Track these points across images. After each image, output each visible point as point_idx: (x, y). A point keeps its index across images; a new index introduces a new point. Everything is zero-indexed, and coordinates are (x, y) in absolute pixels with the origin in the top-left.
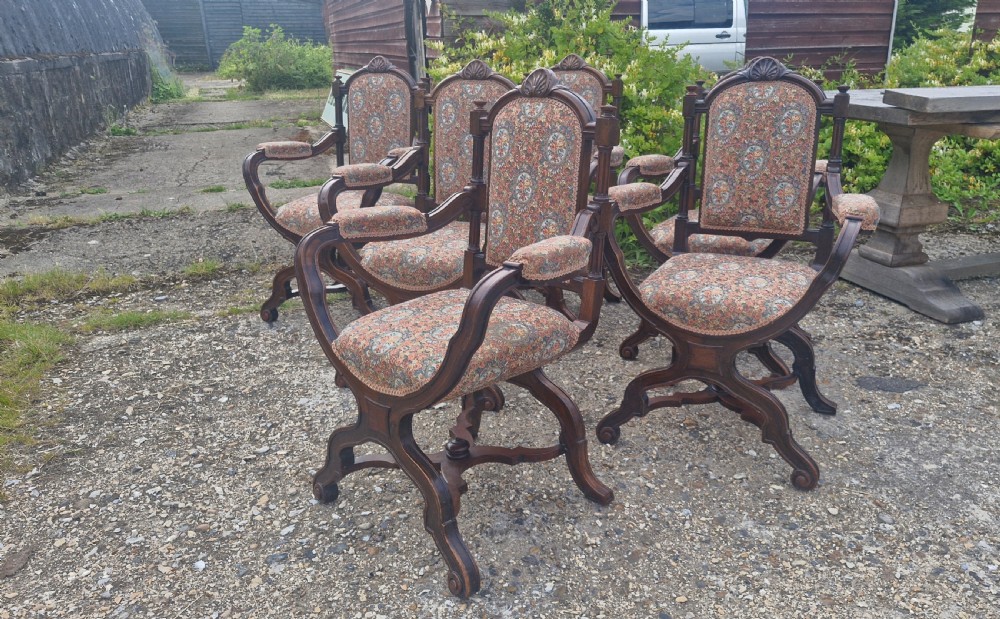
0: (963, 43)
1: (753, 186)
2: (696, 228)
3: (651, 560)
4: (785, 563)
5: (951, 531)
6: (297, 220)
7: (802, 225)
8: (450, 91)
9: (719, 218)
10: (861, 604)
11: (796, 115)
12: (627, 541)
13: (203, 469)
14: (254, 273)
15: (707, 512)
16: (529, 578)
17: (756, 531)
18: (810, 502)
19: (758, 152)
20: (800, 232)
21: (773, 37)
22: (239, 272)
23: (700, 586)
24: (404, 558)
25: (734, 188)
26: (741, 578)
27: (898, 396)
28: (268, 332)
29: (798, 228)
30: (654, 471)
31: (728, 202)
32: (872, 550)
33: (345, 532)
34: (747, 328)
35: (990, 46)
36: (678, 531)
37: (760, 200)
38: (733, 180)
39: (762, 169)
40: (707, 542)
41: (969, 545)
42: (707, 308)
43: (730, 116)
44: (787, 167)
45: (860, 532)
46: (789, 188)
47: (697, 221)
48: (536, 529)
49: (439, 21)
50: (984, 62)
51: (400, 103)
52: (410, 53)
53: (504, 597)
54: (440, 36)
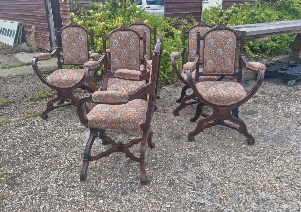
0: (219, 10)
1: (220, 61)
2: (202, 74)
3: (229, 171)
4: (261, 165)
5: (291, 149)
6: (57, 82)
7: (233, 71)
8: (115, 34)
9: (210, 71)
10: (285, 171)
11: (231, 40)
12: (219, 167)
13: (71, 172)
14: (20, 102)
15: (232, 155)
16: (202, 183)
17: (248, 158)
18: (254, 148)
19: (221, 51)
20: (233, 73)
21: (172, 9)
22: (14, 102)
23: (246, 175)
24: (163, 185)
25: (214, 61)
26: (254, 170)
27: (254, 116)
28: (47, 123)
30: (210, 147)
31: (212, 66)
32: (278, 157)
33: (139, 181)
34: (235, 102)
35: (227, 11)
36: (229, 162)
37: (222, 65)
38: (214, 59)
39: (222, 55)
40: (239, 163)
41: (297, 151)
43: (212, 41)
44: (229, 55)
45: (272, 153)
46: (230, 61)
47: (202, 72)
48: (193, 169)
49: (69, 5)
50: (226, 16)
51: (83, 38)
52: (47, 15)
53: (200, 189)
54: (69, 10)
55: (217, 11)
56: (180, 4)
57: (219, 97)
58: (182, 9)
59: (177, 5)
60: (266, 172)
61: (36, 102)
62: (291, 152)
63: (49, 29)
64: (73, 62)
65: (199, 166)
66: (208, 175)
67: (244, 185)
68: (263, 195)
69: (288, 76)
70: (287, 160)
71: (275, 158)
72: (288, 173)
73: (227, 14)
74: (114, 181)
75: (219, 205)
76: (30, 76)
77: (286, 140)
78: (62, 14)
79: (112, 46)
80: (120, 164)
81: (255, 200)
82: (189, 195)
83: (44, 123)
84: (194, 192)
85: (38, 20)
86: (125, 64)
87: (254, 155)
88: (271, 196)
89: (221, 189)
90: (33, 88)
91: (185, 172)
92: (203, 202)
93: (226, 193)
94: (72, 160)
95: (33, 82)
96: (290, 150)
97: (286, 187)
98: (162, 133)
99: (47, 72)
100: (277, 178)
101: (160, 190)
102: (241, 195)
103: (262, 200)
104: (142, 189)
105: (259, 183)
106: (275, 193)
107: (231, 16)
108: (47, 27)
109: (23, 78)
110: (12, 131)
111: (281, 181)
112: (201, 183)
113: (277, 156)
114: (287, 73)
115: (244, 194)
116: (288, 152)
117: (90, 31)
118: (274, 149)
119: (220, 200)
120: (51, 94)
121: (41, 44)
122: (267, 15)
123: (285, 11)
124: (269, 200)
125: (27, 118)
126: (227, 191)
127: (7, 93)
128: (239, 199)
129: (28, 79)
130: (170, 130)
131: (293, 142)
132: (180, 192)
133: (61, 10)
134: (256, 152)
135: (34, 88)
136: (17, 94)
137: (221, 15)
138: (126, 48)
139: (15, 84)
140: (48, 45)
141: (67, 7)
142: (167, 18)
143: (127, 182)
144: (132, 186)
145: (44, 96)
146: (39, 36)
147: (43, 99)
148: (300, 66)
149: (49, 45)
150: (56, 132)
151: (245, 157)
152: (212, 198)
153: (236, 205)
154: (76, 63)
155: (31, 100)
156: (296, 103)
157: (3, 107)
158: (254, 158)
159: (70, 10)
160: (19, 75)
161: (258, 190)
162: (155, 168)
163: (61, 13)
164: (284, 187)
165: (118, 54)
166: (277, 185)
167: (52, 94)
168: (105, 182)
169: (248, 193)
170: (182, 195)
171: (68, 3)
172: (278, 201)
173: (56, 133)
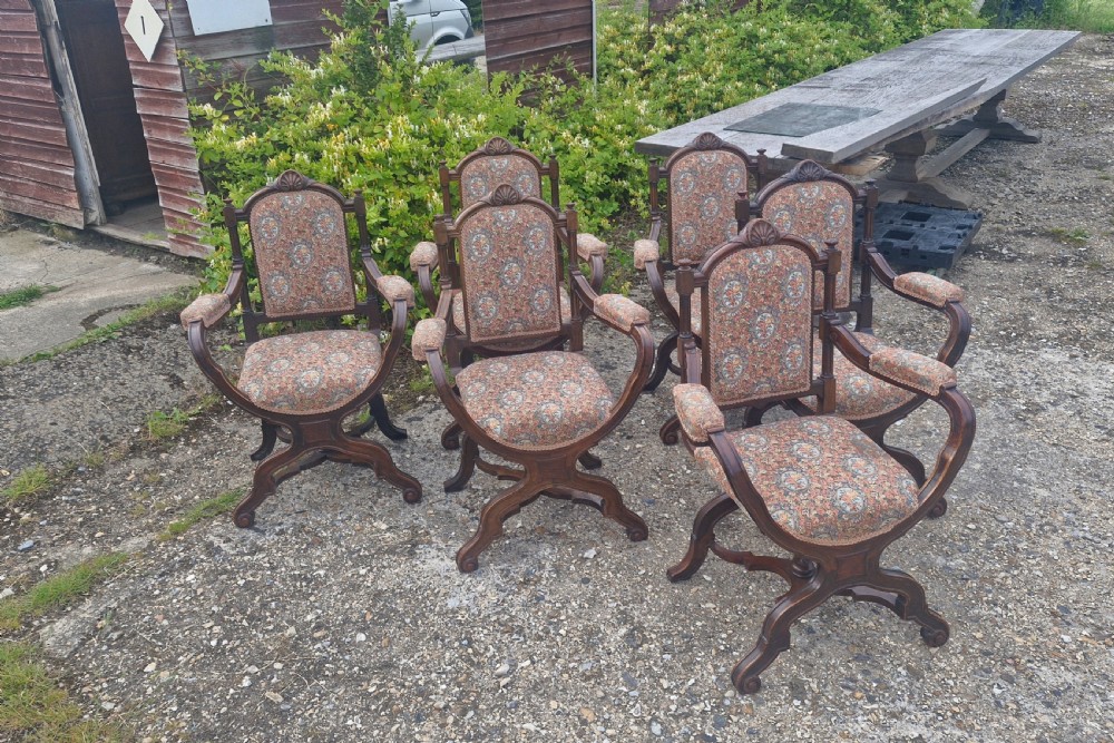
8: (480, 220)
16: (879, 672)
21: (506, 43)
29: (845, 302)
34: (895, 407)
42: (863, 398)
48: (830, 632)
49: (178, 72)
50: (668, 48)
51: (331, 224)
52: (57, 98)
53: (887, 695)
54: (181, 90)
55: (632, 29)
56: (529, 20)
57: (849, 397)
58: (536, 36)
59: (521, 25)
60: (1019, 601)
61: (157, 457)
62: (1047, 524)
63: (69, 150)
64: (298, 310)
65: (839, 618)
66: (880, 642)
67: (987, 654)
68: (1048, 676)
69: (923, 257)
70: (1051, 553)
71: (1017, 550)
72: (1072, 593)
73: (670, 39)
74: (632, 720)
75: (958, 733)
76: (79, 354)
77: (1016, 484)
78: (141, 100)
79: (469, 258)
80: (609, 654)
81: (1037, 698)
82: (869, 720)
83: (253, 544)
84: (875, 706)
85: (10, 114)
86: (516, 311)
87: (960, 551)
88: (1069, 677)
89: (938, 681)
90: (114, 400)
91: (813, 645)
92: (916, 735)
93: (955, 690)
94: (449, 668)
95: (104, 378)
96: (1042, 517)
97: (1090, 641)
98: (666, 515)
99: (134, 329)
100: (1054, 614)
101: (780, 721)
102: (997, 691)
103: (1054, 693)
104: (727, 729)
105: (1020, 640)
106: (1075, 665)
107: (681, 47)
108: (62, 140)
109: (58, 367)
110: (157, 596)
111: (1069, 624)
112: (877, 673)
113: (1020, 542)
114: (920, 248)
115: (1001, 682)
116: (1041, 526)
117: (356, 200)
118: (1003, 522)
119: (953, 717)
120: (194, 415)
121: (31, 201)
122: (793, 37)
123: (825, 9)
124: (1069, 688)
125: (177, 533)
126: (955, 684)
127: (32, 440)
128: (998, 704)
129: (81, 368)
130: (682, 501)
131: (1038, 491)
132: (838, 717)
133: (137, 86)
134: (962, 540)
135: (121, 402)
136: (71, 435)
137: (647, 42)
138: (516, 260)
139: (44, 398)
140: (68, 208)
141: (172, 79)
142: (495, 74)
143: (671, 715)
144: (694, 726)
145: (174, 428)
146: (17, 172)
147: (177, 439)
148: (938, 217)
149: (77, 207)
150: (322, 572)
151: (940, 561)
152: (931, 715)
153: (999, 722)
154: (309, 311)
155: (135, 450)
156: (979, 350)
157: (46, 498)
158: (965, 560)
159: (185, 90)
160: (40, 357)
161: (1029, 665)
162: (722, 648)
163: (135, 96)
164: (1086, 639)
165: (493, 282)
166: (1067, 638)
167: (198, 414)
168: (606, 727)
169: (1010, 679)
170: (850, 724)
171: (176, 63)
172: (1092, 688)
173: (326, 575)
